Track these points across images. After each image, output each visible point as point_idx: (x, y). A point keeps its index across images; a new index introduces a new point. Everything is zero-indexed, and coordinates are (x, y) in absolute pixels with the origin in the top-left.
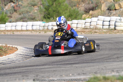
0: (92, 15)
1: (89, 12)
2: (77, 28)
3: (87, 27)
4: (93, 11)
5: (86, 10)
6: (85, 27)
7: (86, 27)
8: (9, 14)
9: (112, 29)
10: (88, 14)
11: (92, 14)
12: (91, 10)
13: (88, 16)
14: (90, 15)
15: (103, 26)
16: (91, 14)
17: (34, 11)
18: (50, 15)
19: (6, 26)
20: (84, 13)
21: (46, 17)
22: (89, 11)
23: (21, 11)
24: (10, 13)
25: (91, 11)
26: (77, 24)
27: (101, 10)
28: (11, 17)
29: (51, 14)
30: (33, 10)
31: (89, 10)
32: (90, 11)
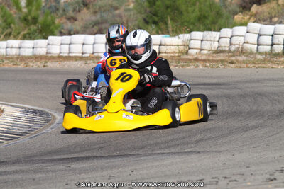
0: (255, 15)
1: (250, 9)
2: (202, 50)
3: (224, 49)
4: (259, 7)
5: (244, 4)
6: (219, 47)
7: (221, 49)
8: (71, 13)
9: (277, 55)
10: (247, 12)
11: (257, 13)
12: (254, 3)
13: (248, 17)
14: (251, 16)
15: (258, 45)
16: (254, 12)
17: (129, 5)
18: (158, 16)
19: (48, 44)
20: (238, 10)
21: (150, 21)
22: (250, 5)
23: (98, 7)
24: (74, 10)
25: (255, 5)
26: (202, 41)
27: (278, 3)
28: (76, 20)
29: (160, 15)
30: (127, 4)
31: (250, 3)
32: (252, 6)
